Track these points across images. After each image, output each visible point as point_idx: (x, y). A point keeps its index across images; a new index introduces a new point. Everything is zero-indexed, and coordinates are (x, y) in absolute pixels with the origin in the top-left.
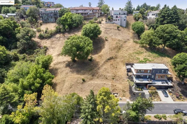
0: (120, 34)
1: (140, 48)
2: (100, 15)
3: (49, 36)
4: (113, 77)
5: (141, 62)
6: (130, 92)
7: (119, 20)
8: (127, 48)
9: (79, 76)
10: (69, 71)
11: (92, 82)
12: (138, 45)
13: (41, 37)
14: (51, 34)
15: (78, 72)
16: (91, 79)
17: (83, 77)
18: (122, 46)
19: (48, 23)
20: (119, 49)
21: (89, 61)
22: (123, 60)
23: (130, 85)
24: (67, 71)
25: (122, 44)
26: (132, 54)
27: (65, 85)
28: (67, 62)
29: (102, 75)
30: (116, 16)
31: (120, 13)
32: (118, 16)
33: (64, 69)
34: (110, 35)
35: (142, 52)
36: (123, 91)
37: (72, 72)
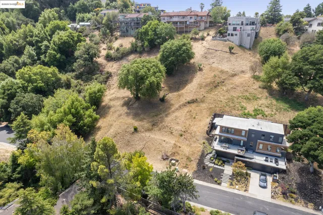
0: (230, 61)
1: (260, 90)
2: (208, 25)
3: (119, 57)
4: (183, 133)
5: (245, 114)
6: (198, 163)
7: (236, 35)
8: (232, 86)
9: (133, 121)
10: (124, 113)
11: (148, 134)
12: (258, 84)
13: (109, 58)
14: (123, 54)
15: (136, 116)
16: (149, 130)
17: (137, 124)
18: (223, 82)
19: (127, 36)
20: (215, 87)
21: (160, 102)
22: (213, 106)
23: (203, 151)
24: (122, 111)
25: (224, 78)
26: (235, 99)
27: (109, 132)
28: (126, 99)
29: (167, 126)
30: (232, 28)
31: (242, 22)
32: (238, 28)
33: (119, 108)
34: (212, 61)
35: (260, 97)
36: (188, 158)
37: (128, 114)
